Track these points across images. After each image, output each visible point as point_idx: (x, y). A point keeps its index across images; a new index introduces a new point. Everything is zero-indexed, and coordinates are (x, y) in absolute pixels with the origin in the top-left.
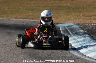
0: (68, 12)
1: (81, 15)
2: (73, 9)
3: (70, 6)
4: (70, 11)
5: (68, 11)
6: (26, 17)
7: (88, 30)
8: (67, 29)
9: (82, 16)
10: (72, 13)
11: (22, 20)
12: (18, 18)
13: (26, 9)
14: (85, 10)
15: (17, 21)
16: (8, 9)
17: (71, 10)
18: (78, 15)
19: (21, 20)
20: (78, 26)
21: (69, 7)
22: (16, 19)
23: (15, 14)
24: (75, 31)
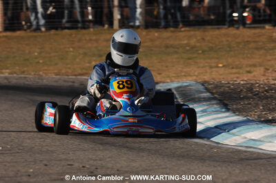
0: (189, 59)
1: (221, 65)
2: (203, 51)
3: (198, 44)
4: (195, 55)
5: (190, 55)
6: (84, 71)
7: (222, 94)
8: (175, 93)
9: (224, 66)
10: (198, 61)
11: (74, 77)
12: (63, 75)
13: (85, 54)
14: (232, 53)
15: (60, 79)
16: (40, 53)
17: (198, 54)
18: (213, 65)
19: (70, 77)
20: (203, 85)
21: (193, 47)
22: (58, 77)
23: (56, 64)
24: (191, 95)
